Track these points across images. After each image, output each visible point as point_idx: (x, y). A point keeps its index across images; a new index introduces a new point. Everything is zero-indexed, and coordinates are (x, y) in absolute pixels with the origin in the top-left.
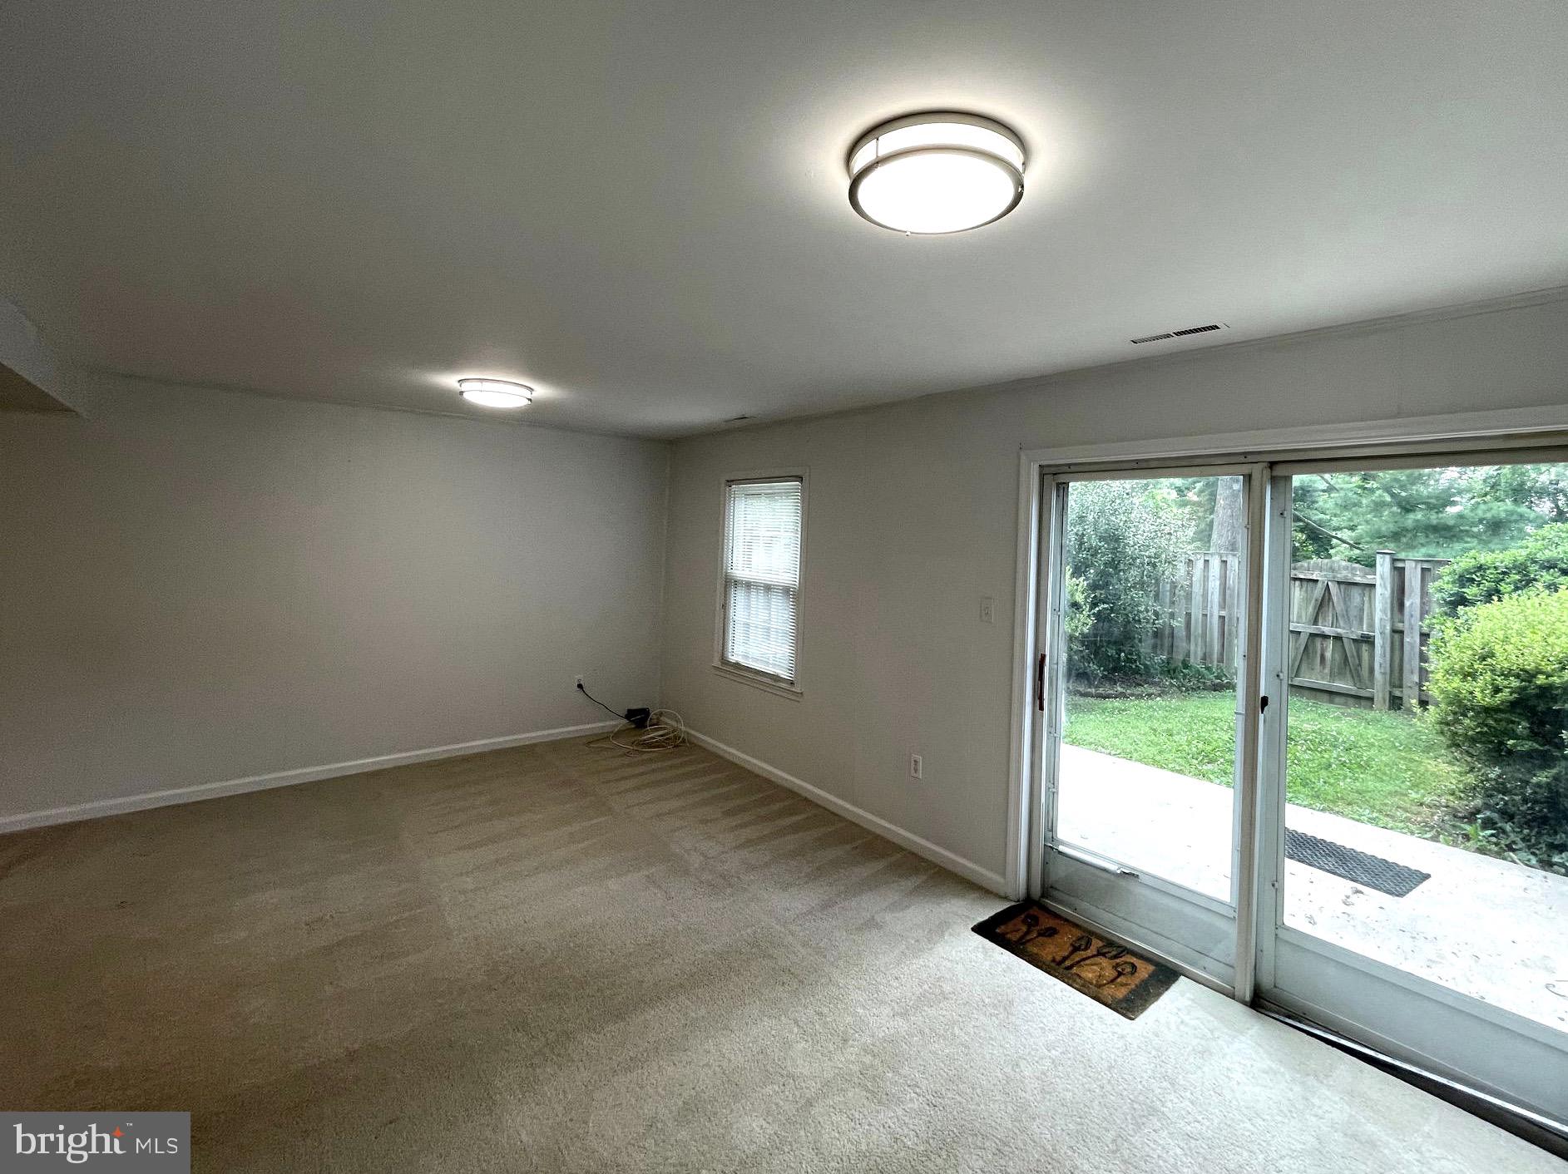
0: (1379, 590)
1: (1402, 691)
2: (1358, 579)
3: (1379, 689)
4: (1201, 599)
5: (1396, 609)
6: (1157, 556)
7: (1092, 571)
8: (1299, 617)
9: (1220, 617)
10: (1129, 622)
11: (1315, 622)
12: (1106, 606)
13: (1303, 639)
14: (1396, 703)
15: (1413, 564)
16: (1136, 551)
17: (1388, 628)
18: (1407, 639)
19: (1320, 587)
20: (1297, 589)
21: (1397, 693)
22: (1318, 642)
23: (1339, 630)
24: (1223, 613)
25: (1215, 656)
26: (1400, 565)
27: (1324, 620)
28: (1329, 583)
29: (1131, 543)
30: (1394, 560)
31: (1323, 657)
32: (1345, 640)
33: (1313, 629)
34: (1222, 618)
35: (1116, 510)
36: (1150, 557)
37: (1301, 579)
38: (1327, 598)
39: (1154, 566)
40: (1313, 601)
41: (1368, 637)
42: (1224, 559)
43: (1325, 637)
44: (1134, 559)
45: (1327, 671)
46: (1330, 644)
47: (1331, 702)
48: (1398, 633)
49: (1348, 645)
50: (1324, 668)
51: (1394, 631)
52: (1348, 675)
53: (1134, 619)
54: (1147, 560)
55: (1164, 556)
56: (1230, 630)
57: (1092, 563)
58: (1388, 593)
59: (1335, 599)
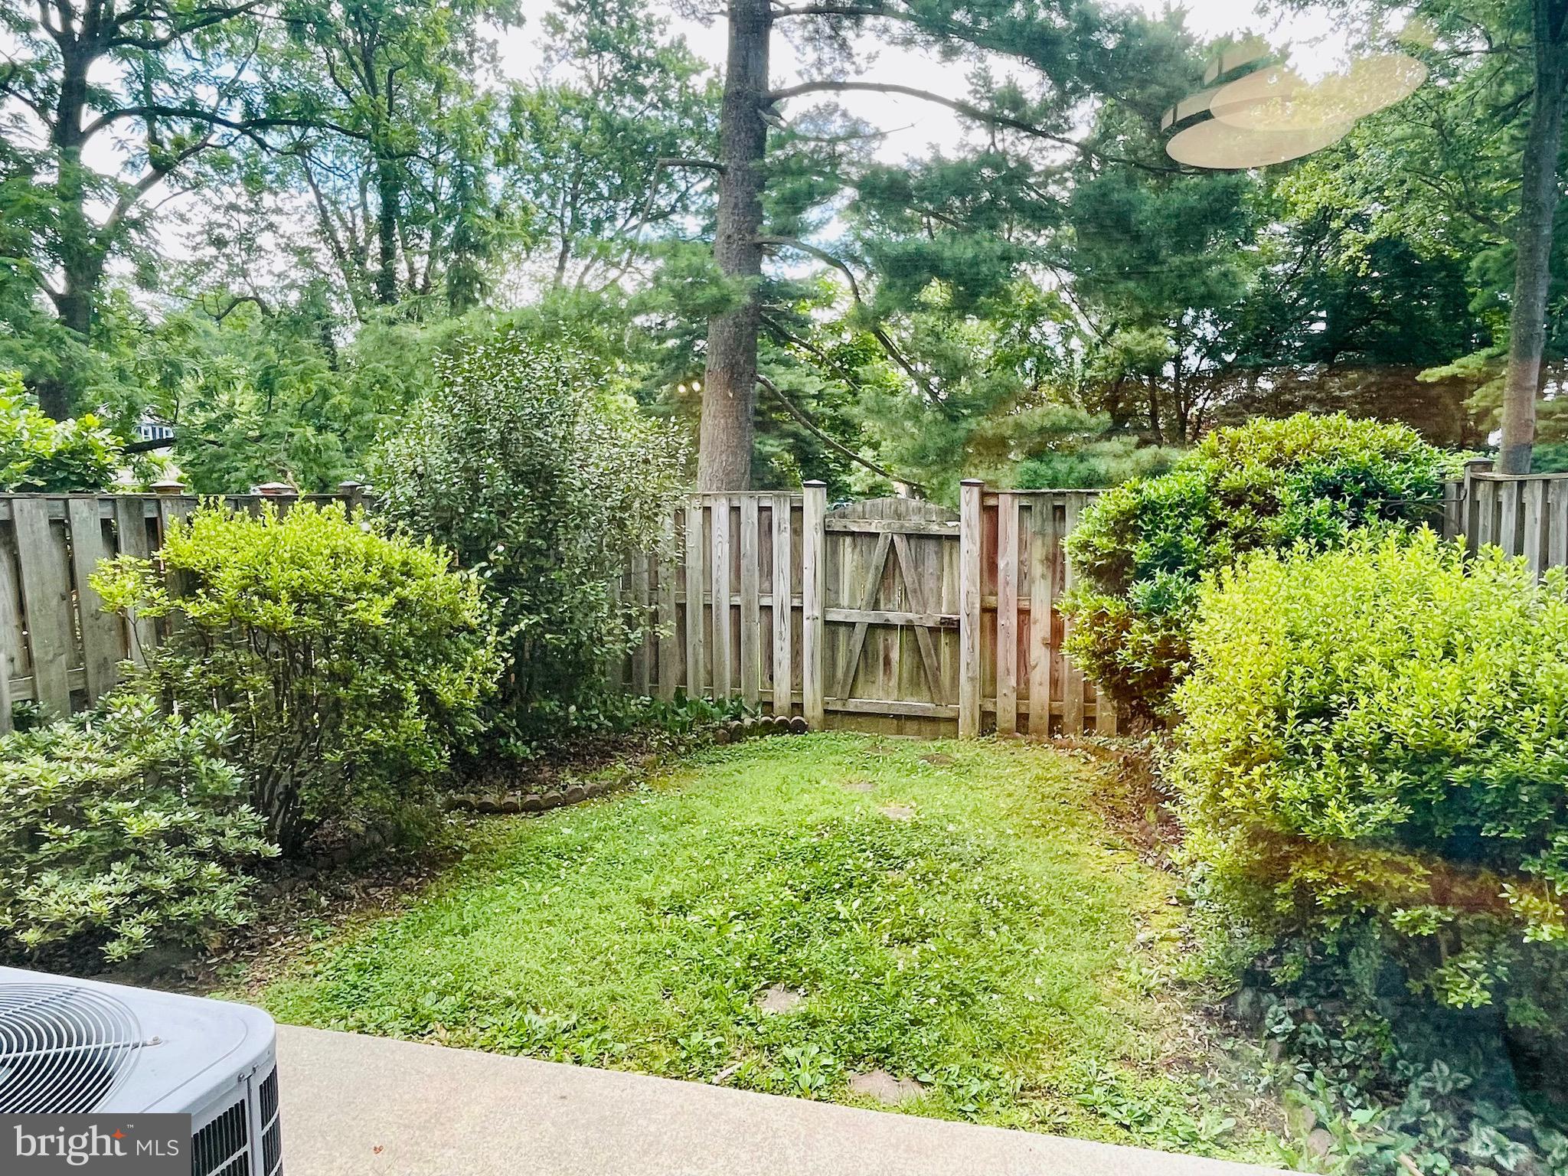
0: (964, 543)
1: (995, 703)
2: (935, 529)
3: (966, 704)
4: (701, 578)
5: (986, 575)
6: (625, 507)
7: (501, 548)
8: (853, 596)
9: (732, 607)
10: (580, 644)
11: (876, 606)
12: (535, 619)
13: (859, 633)
14: (987, 723)
15: (1009, 498)
16: (588, 501)
17: (978, 606)
18: (1001, 621)
19: (881, 544)
20: (849, 550)
21: (989, 707)
22: (880, 635)
23: (910, 616)
24: (737, 600)
25: (728, 676)
26: (991, 502)
27: (888, 600)
28: (895, 537)
29: (578, 484)
30: (984, 495)
31: (887, 662)
32: (919, 631)
33: (872, 617)
34: (736, 608)
35: (543, 417)
36: (612, 508)
37: (852, 534)
38: (891, 563)
39: (621, 525)
40: (872, 571)
41: (950, 621)
42: (735, 504)
43: (888, 627)
44: (584, 517)
45: (894, 682)
46: (895, 639)
47: (900, 732)
48: (990, 612)
49: (924, 640)
50: (889, 680)
51: (984, 610)
52: (924, 688)
53: (590, 637)
54: (606, 513)
55: (636, 505)
56: (749, 629)
57: (501, 529)
58: (976, 549)
59: (903, 565)
